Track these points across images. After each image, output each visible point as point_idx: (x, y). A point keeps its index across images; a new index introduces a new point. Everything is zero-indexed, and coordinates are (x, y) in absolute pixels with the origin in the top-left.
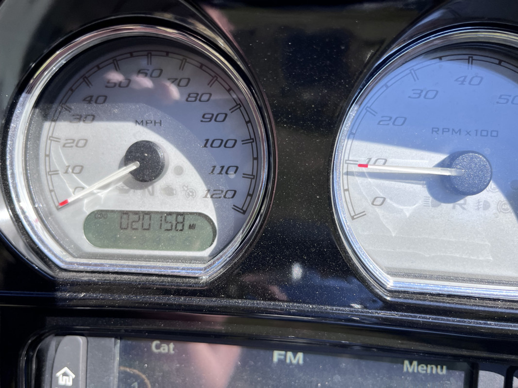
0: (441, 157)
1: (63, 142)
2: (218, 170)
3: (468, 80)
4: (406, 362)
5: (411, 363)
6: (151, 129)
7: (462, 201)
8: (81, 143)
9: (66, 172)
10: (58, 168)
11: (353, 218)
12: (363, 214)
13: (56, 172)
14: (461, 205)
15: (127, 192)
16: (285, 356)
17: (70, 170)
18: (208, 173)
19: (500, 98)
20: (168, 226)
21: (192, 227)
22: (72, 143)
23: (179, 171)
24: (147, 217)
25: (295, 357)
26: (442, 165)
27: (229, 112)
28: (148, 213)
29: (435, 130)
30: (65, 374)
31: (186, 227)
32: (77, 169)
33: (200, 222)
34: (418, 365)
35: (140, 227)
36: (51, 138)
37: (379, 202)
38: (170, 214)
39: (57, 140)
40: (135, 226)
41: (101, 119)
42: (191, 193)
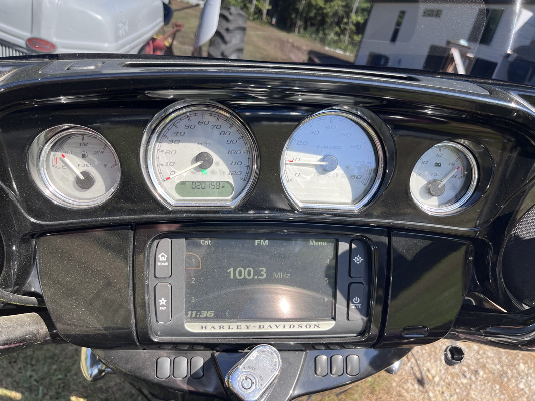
0: (320, 157)
1: (165, 152)
2: (234, 164)
3: (330, 127)
4: (311, 241)
5: (312, 241)
6: (205, 146)
7: (328, 174)
8: (174, 152)
9: (167, 165)
10: (163, 163)
11: (288, 182)
12: (292, 180)
13: (162, 165)
14: (328, 175)
15: (195, 173)
16: (260, 242)
17: (169, 164)
18: (229, 165)
19: (342, 134)
20: (213, 187)
21: (223, 187)
22: (169, 152)
23: (217, 164)
24: (203, 184)
25: (264, 242)
26: (321, 160)
27: (238, 140)
28: (204, 182)
29: (318, 147)
30: (163, 256)
31: (220, 188)
32: (172, 164)
33: (226, 185)
34: (316, 241)
35: (200, 188)
36: (160, 150)
37: (298, 175)
38: (214, 182)
39: (162, 151)
40: (198, 187)
41: (182, 142)
42: (223, 173)
